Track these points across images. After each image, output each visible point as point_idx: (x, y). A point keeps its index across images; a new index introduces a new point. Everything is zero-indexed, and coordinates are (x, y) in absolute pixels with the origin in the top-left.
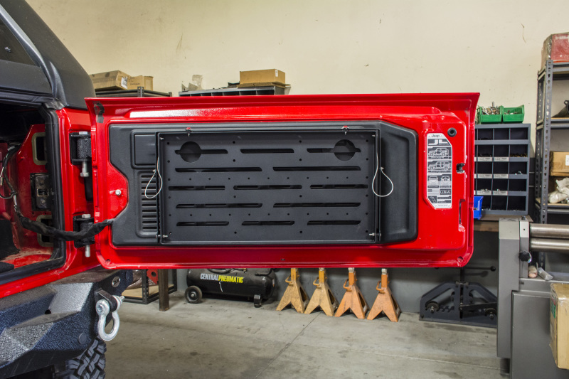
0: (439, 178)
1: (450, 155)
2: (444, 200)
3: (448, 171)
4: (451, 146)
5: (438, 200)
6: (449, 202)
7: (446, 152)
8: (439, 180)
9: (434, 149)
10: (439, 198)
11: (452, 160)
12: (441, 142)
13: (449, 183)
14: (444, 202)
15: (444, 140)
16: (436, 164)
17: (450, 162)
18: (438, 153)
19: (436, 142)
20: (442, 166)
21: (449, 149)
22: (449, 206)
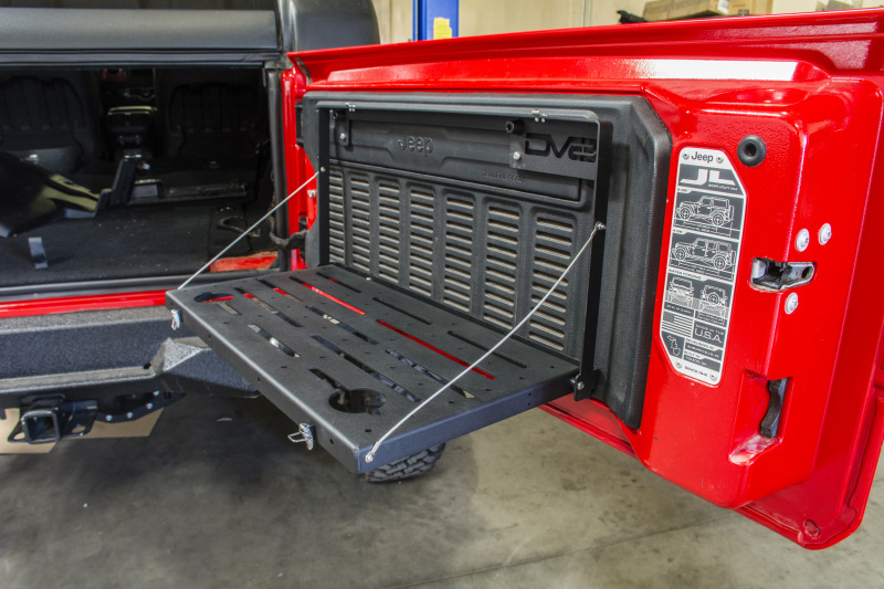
0: (698, 288)
1: (736, 225)
2: (702, 357)
3: (722, 275)
4: (744, 197)
5: (686, 352)
6: (714, 366)
7: (726, 213)
8: (697, 295)
9: (694, 197)
10: (690, 346)
11: (739, 241)
12: (715, 177)
13: (723, 310)
14: (700, 362)
15: (725, 174)
16: (695, 245)
17: (734, 246)
18: (704, 211)
19: (702, 178)
20: (710, 255)
21: (736, 203)
22: (711, 378)
